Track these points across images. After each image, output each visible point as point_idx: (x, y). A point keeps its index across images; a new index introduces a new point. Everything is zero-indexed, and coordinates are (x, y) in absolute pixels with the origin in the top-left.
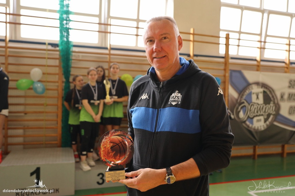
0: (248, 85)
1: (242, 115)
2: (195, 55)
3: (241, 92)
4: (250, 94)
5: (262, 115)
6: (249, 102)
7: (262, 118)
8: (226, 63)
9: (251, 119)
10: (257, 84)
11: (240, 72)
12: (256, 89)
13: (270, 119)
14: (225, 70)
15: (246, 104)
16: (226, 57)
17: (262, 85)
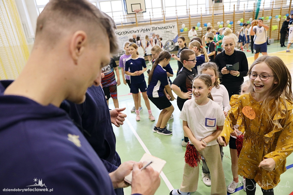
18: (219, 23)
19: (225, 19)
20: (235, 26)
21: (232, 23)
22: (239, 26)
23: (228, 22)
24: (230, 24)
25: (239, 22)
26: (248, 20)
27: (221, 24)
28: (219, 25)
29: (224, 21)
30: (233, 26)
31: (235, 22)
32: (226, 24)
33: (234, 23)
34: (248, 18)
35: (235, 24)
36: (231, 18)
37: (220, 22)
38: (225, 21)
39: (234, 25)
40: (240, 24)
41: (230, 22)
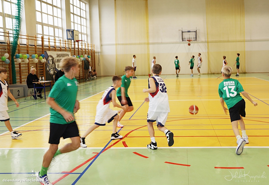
0: (48, 56)
1: (48, 69)
3: (47, 60)
4: (49, 60)
5: (52, 68)
6: (49, 63)
7: (52, 69)
8: (43, 49)
9: (50, 70)
10: (50, 56)
11: (46, 51)
12: (50, 58)
13: (54, 70)
14: (43, 51)
15: (48, 64)
16: (42, 45)
17: (51, 56)
26: (3, 55)
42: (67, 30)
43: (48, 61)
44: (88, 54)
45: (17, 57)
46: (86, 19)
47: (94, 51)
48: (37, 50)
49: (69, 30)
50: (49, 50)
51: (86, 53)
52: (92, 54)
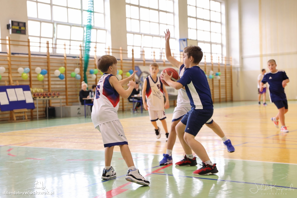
0: (141, 73)
2: (123, 60)
3: (139, 76)
4: (142, 77)
8: (133, 63)
10: (145, 72)
11: (138, 67)
12: (144, 75)
14: (133, 66)
16: (133, 59)
17: (147, 73)
18: (21, 69)
19: (32, 64)
20: (51, 79)
21: (46, 74)
22: (59, 79)
23: (38, 70)
24: (41, 73)
25: (58, 73)
26: (73, 71)
27: (25, 72)
28: (22, 74)
29: (30, 68)
30: (47, 79)
31: (51, 72)
32: (36, 73)
33: (48, 73)
34: (72, 69)
35: (51, 75)
36: (43, 64)
37: (24, 68)
38: (32, 67)
39: (48, 77)
40: (59, 77)
41: (42, 70)
42: (180, 40)
43: (141, 79)
44: (217, 70)
45: (91, 73)
46: (221, 23)
47: (231, 66)
48: (123, 64)
49: (184, 40)
50: (144, 64)
51: (214, 68)
52: (225, 70)
